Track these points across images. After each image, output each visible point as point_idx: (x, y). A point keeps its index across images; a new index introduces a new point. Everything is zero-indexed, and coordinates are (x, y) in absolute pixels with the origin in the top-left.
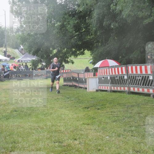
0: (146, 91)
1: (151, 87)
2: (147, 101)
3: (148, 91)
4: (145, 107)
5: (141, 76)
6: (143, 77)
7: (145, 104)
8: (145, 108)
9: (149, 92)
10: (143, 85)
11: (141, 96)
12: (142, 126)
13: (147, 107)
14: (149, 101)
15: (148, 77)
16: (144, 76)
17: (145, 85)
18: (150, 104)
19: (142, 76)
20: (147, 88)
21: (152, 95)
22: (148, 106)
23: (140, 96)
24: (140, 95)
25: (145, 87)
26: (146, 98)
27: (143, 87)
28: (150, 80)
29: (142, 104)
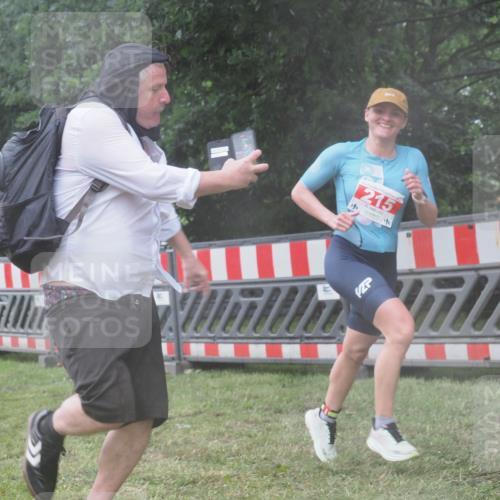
0: (23, 344)
1: (38, 331)
2: (24, 378)
3: (31, 343)
4: (18, 397)
5: (7, 296)
6: (15, 298)
7: (20, 388)
8: (17, 400)
9: (34, 347)
10: (14, 325)
11: (9, 362)
12: (4, 459)
13: (24, 399)
14: (31, 377)
15: (31, 299)
16: (19, 295)
17: (22, 326)
18: (34, 388)
19: (11, 294)
20: (28, 334)
21: (42, 359)
22: (27, 395)
23: (4, 363)
24: (5, 359)
25: (22, 331)
26: (22, 366)
27: (14, 330)
28: (36, 309)
29: (9, 388)
